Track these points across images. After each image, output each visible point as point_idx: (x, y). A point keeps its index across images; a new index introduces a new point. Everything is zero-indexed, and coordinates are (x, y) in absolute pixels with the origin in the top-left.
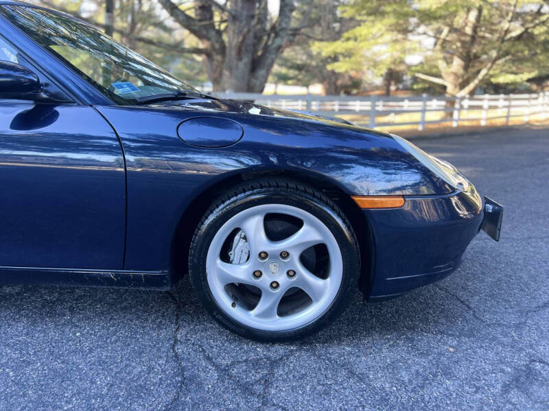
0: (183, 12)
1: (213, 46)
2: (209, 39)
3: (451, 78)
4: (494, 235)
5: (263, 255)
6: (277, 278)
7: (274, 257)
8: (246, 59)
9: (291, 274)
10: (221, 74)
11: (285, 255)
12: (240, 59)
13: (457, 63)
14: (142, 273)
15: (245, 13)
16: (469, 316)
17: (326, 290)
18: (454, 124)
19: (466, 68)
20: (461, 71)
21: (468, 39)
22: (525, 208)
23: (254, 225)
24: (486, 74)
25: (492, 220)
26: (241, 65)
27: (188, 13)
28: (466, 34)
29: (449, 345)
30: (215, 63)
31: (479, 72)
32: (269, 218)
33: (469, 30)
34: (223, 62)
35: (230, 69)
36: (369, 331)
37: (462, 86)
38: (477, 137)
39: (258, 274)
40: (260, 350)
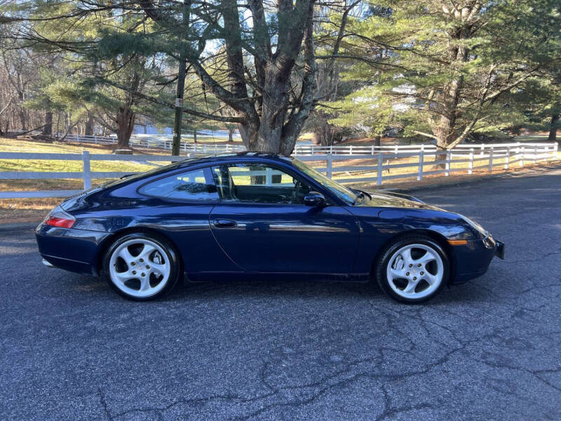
0: (222, 88)
1: (248, 116)
2: (244, 110)
3: (439, 133)
4: (501, 256)
5: (411, 265)
6: (415, 275)
7: (415, 266)
8: (278, 128)
9: (422, 273)
10: (256, 139)
11: (420, 265)
12: (273, 127)
13: (444, 121)
14: (360, 274)
15: (277, 92)
16: (492, 295)
17: (436, 280)
18: (447, 174)
19: (452, 124)
20: (448, 127)
21: (452, 100)
22: (512, 245)
23: (407, 253)
24: (470, 130)
25: (500, 250)
26: (274, 132)
27: (226, 88)
28: (451, 96)
29: (487, 305)
30: (250, 129)
31: (464, 128)
32: (413, 250)
33: (452, 93)
34: (257, 129)
35: (265, 136)
36: (450, 301)
37: (450, 140)
38: (469, 187)
39: (408, 274)
40: (409, 307)
